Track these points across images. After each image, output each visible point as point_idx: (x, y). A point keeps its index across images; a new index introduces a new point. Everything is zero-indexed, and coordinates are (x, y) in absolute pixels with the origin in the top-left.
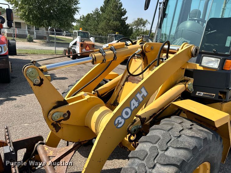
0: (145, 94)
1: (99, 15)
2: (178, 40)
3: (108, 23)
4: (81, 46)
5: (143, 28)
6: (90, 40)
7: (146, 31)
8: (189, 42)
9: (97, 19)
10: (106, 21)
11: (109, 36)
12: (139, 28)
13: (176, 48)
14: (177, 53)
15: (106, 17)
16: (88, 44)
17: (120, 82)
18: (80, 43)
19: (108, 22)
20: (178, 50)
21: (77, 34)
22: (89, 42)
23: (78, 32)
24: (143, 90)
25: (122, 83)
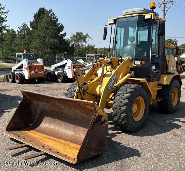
0: (116, 77)
1: (29, 33)
2: (125, 55)
3: (44, 41)
4: (29, 69)
5: (83, 43)
6: (38, 62)
7: (88, 47)
8: (130, 55)
9: (28, 37)
10: (41, 39)
11: (57, 56)
12: (79, 43)
13: (124, 59)
14: (125, 60)
15: (40, 34)
16: (36, 66)
17: (100, 78)
18: (28, 65)
19: (43, 39)
20: (125, 59)
21: (22, 57)
22: (37, 64)
23: (23, 54)
24: (115, 75)
25: (101, 79)
